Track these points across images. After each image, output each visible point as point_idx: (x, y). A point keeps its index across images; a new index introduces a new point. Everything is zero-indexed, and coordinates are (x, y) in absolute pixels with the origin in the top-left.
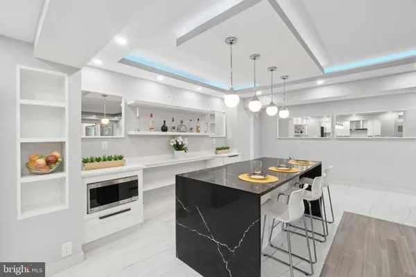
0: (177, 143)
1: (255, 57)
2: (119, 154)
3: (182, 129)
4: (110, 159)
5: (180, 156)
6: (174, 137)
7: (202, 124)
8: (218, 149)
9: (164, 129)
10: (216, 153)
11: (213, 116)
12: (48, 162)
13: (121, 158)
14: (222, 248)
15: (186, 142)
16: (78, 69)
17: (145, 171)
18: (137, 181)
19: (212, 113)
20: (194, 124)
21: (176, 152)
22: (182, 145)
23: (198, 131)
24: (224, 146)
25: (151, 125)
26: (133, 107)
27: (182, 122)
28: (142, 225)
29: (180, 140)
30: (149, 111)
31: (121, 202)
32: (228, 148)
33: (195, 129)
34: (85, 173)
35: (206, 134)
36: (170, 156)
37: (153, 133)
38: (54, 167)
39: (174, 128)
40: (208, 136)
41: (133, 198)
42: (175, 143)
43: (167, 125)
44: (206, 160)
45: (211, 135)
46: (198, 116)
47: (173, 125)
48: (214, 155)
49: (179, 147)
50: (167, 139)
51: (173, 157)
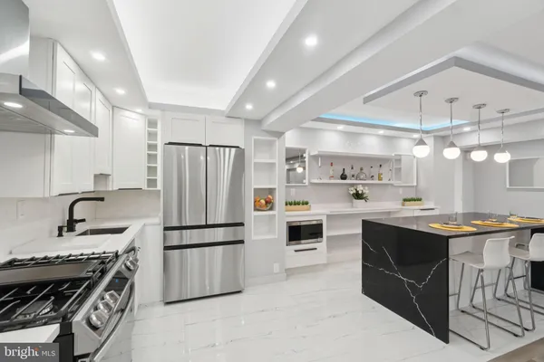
0: (357, 192)
1: (451, 101)
2: (306, 200)
3: (362, 177)
4: (299, 204)
5: (360, 206)
6: (352, 185)
7: (384, 170)
8: (405, 200)
9: (344, 177)
10: (403, 205)
11: (399, 160)
12: (267, 202)
13: (307, 203)
14: (409, 284)
15: (366, 191)
16: (284, 133)
17: (329, 217)
18: (321, 225)
19: (399, 158)
20: (375, 171)
21: (355, 200)
22: (362, 194)
23: (380, 179)
24: (414, 197)
25: (331, 173)
26: (315, 157)
27: (361, 169)
28: (326, 266)
29: (360, 189)
30: (329, 159)
31: (303, 241)
32: (420, 200)
33: (376, 177)
34: (287, 213)
35: (391, 182)
36: (350, 204)
37: (333, 181)
38: (269, 206)
39: (353, 176)
40: (392, 185)
41: (319, 239)
42: (355, 192)
43: (346, 173)
44: (390, 212)
45: (396, 183)
46: (380, 162)
47: (352, 173)
48: (401, 207)
49: (358, 196)
50: (346, 187)
51: (352, 207)
